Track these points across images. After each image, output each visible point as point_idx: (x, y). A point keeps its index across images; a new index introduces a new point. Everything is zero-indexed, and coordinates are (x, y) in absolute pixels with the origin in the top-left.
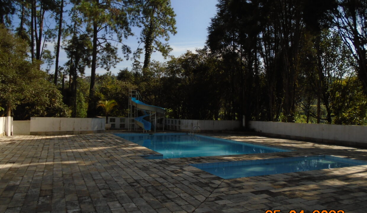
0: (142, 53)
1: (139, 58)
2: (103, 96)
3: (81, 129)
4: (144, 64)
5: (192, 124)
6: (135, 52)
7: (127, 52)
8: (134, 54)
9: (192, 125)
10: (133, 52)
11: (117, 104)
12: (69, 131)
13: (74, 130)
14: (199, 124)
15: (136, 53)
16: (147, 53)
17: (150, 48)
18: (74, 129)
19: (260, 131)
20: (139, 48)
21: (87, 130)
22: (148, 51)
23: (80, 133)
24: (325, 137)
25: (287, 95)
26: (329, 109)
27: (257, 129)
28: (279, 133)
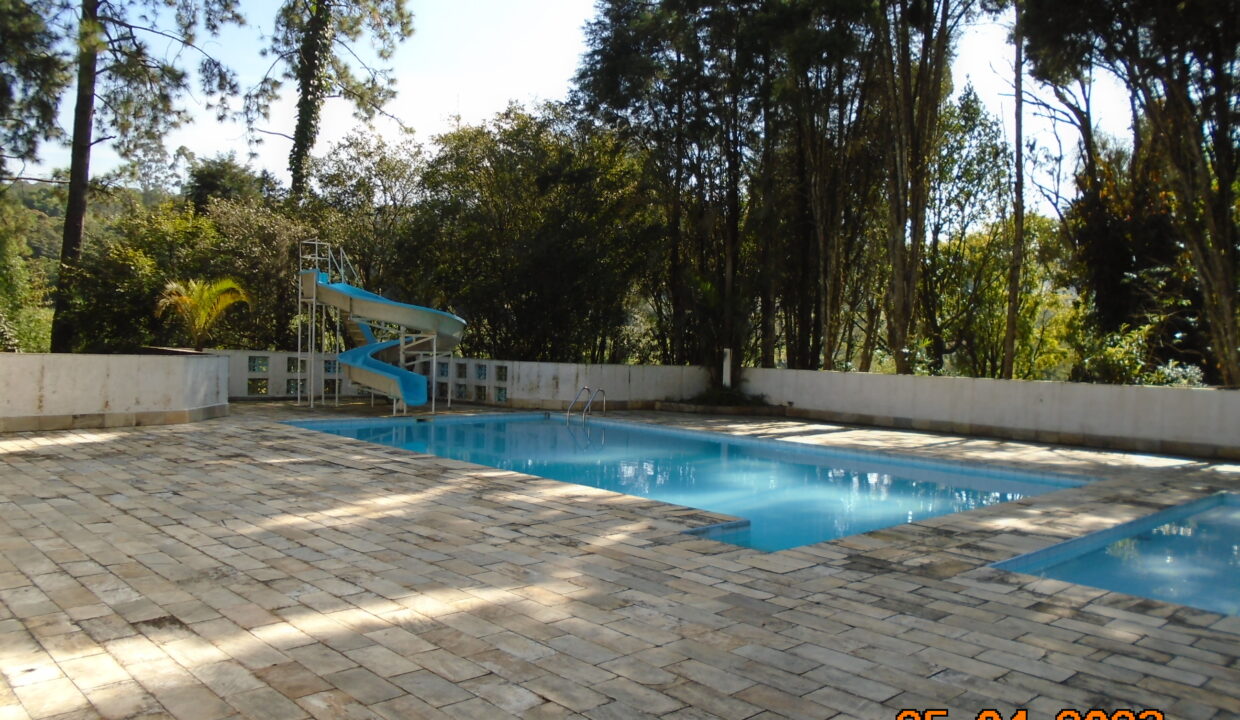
0: (277, 98)
1: (266, 115)
2: (150, 263)
3: (138, 402)
4: (294, 142)
5: (556, 378)
6: (254, 92)
7: (221, 87)
8: (248, 97)
9: (557, 383)
10: (243, 91)
11: (243, 298)
12: (83, 416)
13: (107, 411)
14: (581, 378)
15: (257, 96)
16: (309, 97)
17: (320, 80)
18: (107, 404)
19: (785, 404)
20: (269, 76)
21: (168, 410)
22: (313, 94)
23: (134, 423)
24: (1048, 424)
25: (898, 283)
26: (939, 330)
27: (776, 397)
28: (865, 412)
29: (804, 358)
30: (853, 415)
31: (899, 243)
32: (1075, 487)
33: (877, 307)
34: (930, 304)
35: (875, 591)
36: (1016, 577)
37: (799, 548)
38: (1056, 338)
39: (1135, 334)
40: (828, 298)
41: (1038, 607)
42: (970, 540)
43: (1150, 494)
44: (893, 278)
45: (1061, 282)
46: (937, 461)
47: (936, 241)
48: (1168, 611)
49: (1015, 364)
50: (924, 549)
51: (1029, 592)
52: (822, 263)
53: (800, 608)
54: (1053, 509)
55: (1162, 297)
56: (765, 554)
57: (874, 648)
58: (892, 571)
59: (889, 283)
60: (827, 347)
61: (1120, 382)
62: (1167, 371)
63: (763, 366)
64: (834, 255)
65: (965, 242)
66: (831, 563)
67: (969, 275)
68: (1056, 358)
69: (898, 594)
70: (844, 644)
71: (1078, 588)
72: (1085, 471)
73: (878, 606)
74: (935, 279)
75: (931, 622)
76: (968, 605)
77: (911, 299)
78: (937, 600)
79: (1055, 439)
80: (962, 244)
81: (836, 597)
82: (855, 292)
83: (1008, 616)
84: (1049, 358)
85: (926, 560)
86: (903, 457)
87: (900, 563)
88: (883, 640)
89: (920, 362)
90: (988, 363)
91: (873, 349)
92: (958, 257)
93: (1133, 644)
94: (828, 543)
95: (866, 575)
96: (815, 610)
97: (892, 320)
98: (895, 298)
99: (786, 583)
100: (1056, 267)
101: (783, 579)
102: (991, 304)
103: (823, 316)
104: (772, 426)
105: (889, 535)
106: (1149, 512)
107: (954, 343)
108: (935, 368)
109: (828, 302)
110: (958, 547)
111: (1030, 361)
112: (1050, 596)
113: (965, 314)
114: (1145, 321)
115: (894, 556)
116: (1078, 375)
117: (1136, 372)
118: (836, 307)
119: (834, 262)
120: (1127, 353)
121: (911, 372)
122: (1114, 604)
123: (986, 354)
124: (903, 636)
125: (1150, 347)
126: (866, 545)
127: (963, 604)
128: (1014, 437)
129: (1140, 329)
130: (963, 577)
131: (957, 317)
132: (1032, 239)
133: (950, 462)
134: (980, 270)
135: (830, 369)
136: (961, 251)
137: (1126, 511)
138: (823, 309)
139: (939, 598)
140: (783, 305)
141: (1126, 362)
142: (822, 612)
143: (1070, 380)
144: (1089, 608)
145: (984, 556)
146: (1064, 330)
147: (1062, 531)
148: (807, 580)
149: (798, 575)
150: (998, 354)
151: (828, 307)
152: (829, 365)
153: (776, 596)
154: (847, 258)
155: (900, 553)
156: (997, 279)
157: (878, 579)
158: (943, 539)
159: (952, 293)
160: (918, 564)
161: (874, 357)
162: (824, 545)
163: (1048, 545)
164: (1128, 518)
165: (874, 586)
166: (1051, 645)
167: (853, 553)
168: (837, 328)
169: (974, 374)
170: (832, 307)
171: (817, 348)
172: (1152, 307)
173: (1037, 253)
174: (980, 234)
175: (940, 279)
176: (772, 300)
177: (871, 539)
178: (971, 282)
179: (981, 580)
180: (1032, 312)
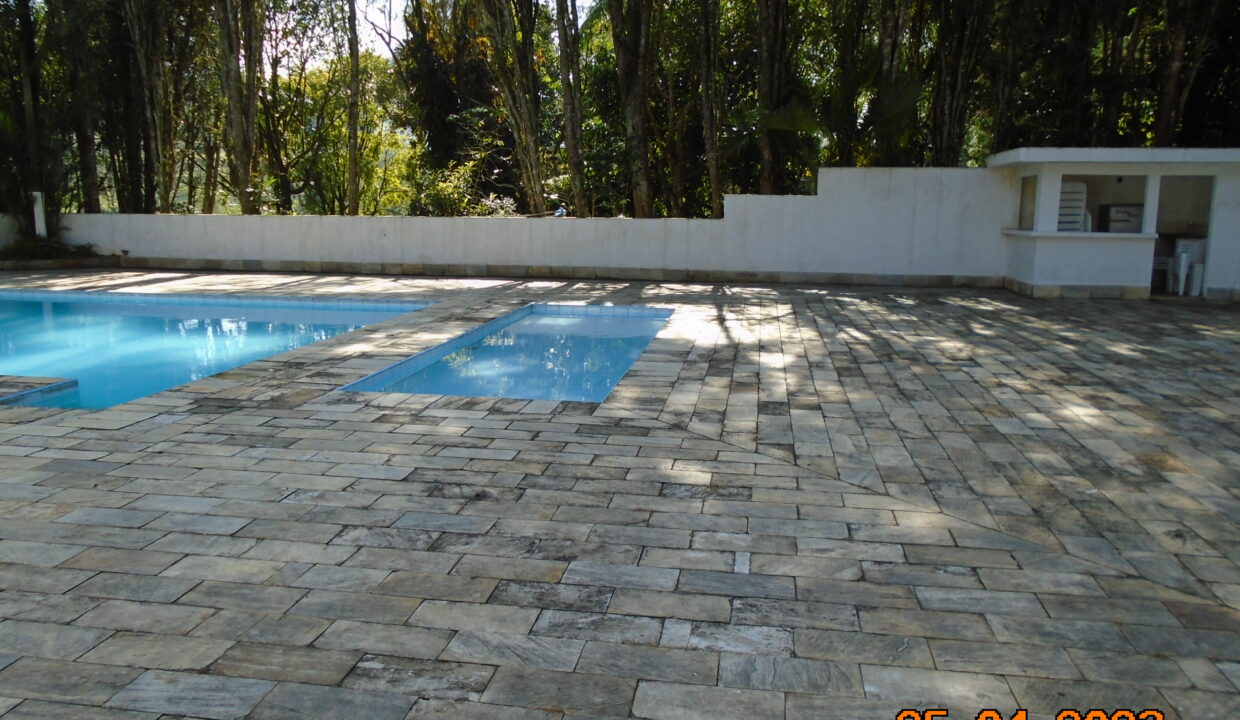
24: (392, 256)
25: (236, 116)
26: (285, 169)
27: (106, 246)
28: (212, 256)
29: (136, 201)
30: (200, 260)
31: (233, 74)
32: (416, 311)
33: (215, 143)
34: (273, 141)
35: (223, 430)
36: (363, 395)
37: (136, 401)
38: (398, 177)
39: (461, 169)
40: (158, 132)
41: (381, 420)
42: (320, 368)
43: (477, 310)
44: (229, 112)
45: (399, 122)
46: (288, 299)
47: (275, 76)
48: (489, 405)
49: (361, 203)
50: (275, 382)
51: (374, 407)
52: (147, 93)
53: (140, 461)
54: (395, 332)
55: (482, 136)
56: (97, 412)
57: (223, 484)
58: (241, 408)
59: (226, 117)
60: (162, 187)
61: (452, 215)
62: (488, 203)
63: (86, 212)
64: (160, 84)
65: (305, 78)
66: (175, 410)
67: (312, 114)
68: (399, 197)
69: (249, 430)
70: (191, 487)
71: (418, 397)
72: (424, 296)
73: (227, 444)
74: (277, 115)
75: (283, 450)
76: (318, 427)
77: (251, 133)
78: (287, 428)
79: (398, 270)
80: (303, 80)
81: (180, 443)
82: (189, 127)
83: (355, 431)
84: (393, 197)
85: (277, 393)
86: (253, 298)
87: (250, 399)
88: (232, 475)
89: (265, 203)
90: (337, 203)
91: (215, 189)
92: (299, 93)
93: (462, 436)
94: (171, 391)
95: (213, 416)
96: (158, 460)
97: (233, 157)
98: (234, 133)
99: (123, 438)
100: (393, 108)
101: (118, 434)
102: (335, 144)
103: (154, 152)
104: (104, 279)
105: (239, 374)
106: (476, 325)
107: (302, 183)
108: (283, 207)
109: (159, 138)
110: (308, 376)
111: (375, 199)
112: (392, 408)
113: (310, 154)
114: (469, 158)
115: (243, 393)
116: (416, 209)
117: (464, 205)
118: (168, 142)
119: (161, 92)
120: (455, 187)
121: (258, 212)
122: (446, 406)
123: (334, 194)
124: (253, 468)
125: (474, 181)
126: (213, 388)
127: (313, 427)
128: (363, 272)
129: (465, 165)
130: (314, 403)
131: (302, 156)
132: (370, 78)
133: (301, 299)
134: (322, 109)
135: (168, 212)
136: (302, 88)
137: (457, 327)
138: (153, 146)
139: (290, 425)
140: (105, 142)
141: (456, 196)
142: (165, 460)
143: (409, 214)
144: (425, 413)
145: (333, 381)
146: (404, 171)
147: (404, 350)
148: (148, 431)
149: (136, 427)
150: (345, 193)
151: (160, 143)
152: (168, 208)
153: (111, 453)
154: (176, 88)
155: (250, 390)
156: (340, 117)
157: (227, 418)
158: (293, 371)
159: (296, 132)
160: (269, 398)
161: (217, 198)
162: (167, 393)
163: (391, 364)
164: (459, 332)
165: (222, 426)
166: (393, 450)
167: (201, 396)
168: (172, 166)
169: (323, 212)
170: (165, 143)
171: (151, 189)
172: (474, 144)
173: (375, 93)
174: (321, 72)
175: (283, 115)
176: (89, 133)
177: (219, 380)
178: (314, 121)
179: (329, 403)
180: (376, 151)
